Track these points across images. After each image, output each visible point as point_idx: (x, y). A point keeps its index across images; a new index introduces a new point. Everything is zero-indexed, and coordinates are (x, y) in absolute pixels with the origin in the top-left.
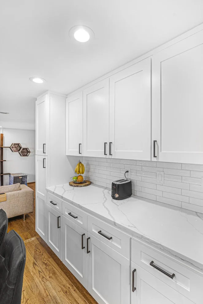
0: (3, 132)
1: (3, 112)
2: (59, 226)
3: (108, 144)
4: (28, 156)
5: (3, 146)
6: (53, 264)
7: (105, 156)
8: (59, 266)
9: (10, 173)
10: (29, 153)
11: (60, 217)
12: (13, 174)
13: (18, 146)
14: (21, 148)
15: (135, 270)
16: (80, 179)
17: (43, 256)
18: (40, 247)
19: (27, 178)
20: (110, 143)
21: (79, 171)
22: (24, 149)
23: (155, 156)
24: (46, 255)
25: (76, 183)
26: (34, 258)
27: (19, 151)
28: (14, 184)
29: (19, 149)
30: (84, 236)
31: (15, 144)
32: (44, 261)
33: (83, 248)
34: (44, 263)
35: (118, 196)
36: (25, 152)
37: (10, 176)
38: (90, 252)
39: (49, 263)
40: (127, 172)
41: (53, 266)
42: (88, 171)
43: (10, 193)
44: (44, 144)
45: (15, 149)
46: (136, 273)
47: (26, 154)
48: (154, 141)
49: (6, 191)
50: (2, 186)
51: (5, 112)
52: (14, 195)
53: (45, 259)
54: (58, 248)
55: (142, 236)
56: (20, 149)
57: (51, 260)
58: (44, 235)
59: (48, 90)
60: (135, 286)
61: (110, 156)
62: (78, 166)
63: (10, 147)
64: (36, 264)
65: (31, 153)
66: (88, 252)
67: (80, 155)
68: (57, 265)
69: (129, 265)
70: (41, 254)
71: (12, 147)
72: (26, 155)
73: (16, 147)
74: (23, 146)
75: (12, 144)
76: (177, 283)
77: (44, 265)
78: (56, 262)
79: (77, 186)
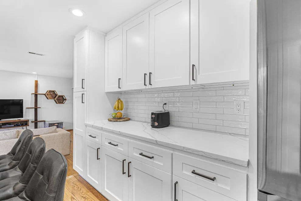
0: (37, 79)
1: (39, 53)
2: (99, 158)
3: (148, 75)
4: (64, 103)
5: (38, 93)
6: (92, 197)
7: (144, 87)
8: (98, 198)
9: (45, 120)
10: (65, 101)
11: (99, 148)
12: (48, 121)
13: (53, 94)
14: (56, 95)
15: (177, 182)
16: (119, 115)
17: (81, 191)
18: (78, 184)
19: (62, 125)
20: (150, 73)
21: (118, 107)
22: (59, 96)
23: (193, 79)
24: (84, 190)
25: (115, 119)
26: (72, 194)
27: (55, 98)
28: (49, 127)
29: (54, 96)
30: (124, 161)
31: (50, 91)
32: (82, 195)
33: (124, 173)
34: (82, 197)
35: (157, 124)
36: (61, 100)
37: (45, 123)
38: (131, 176)
39: (88, 196)
40: (165, 104)
41: (92, 199)
42: (127, 109)
43: (46, 135)
44: (83, 79)
45: (51, 96)
46: (178, 185)
47: (62, 101)
48: (193, 66)
49: (41, 134)
50: (36, 129)
51: (40, 54)
52: (49, 137)
53: (83, 194)
54: (98, 181)
55: (184, 147)
56: (56, 97)
57: (90, 194)
58: (82, 170)
59: (87, 26)
60: (177, 199)
61: (150, 85)
62: (117, 102)
63: (45, 94)
64: (74, 199)
65: (67, 101)
66: (129, 176)
67: (119, 90)
68: (96, 198)
69: (170, 179)
70: (80, 189)
71: (47, 95)
72: (62, 103)
73: (51, 95)
74: (59, 94)
75: (47, 91)
76: (218, 185)
77: (83, 199)
78: (95, 196)
79: (117, 121)
